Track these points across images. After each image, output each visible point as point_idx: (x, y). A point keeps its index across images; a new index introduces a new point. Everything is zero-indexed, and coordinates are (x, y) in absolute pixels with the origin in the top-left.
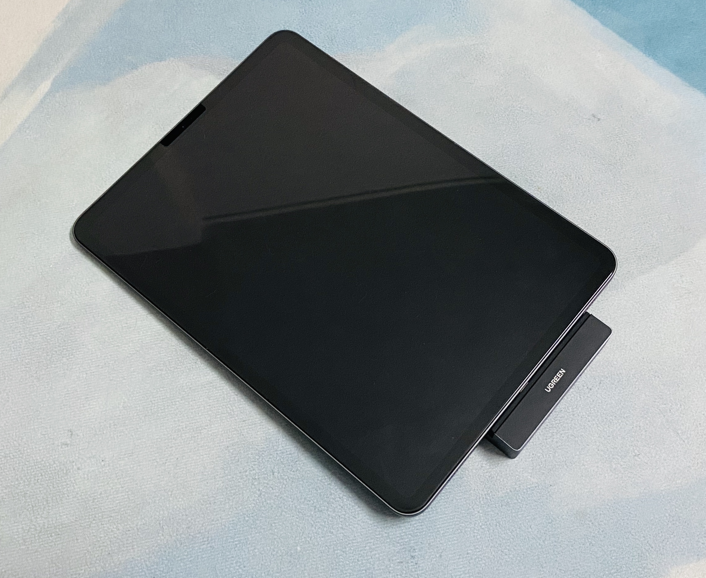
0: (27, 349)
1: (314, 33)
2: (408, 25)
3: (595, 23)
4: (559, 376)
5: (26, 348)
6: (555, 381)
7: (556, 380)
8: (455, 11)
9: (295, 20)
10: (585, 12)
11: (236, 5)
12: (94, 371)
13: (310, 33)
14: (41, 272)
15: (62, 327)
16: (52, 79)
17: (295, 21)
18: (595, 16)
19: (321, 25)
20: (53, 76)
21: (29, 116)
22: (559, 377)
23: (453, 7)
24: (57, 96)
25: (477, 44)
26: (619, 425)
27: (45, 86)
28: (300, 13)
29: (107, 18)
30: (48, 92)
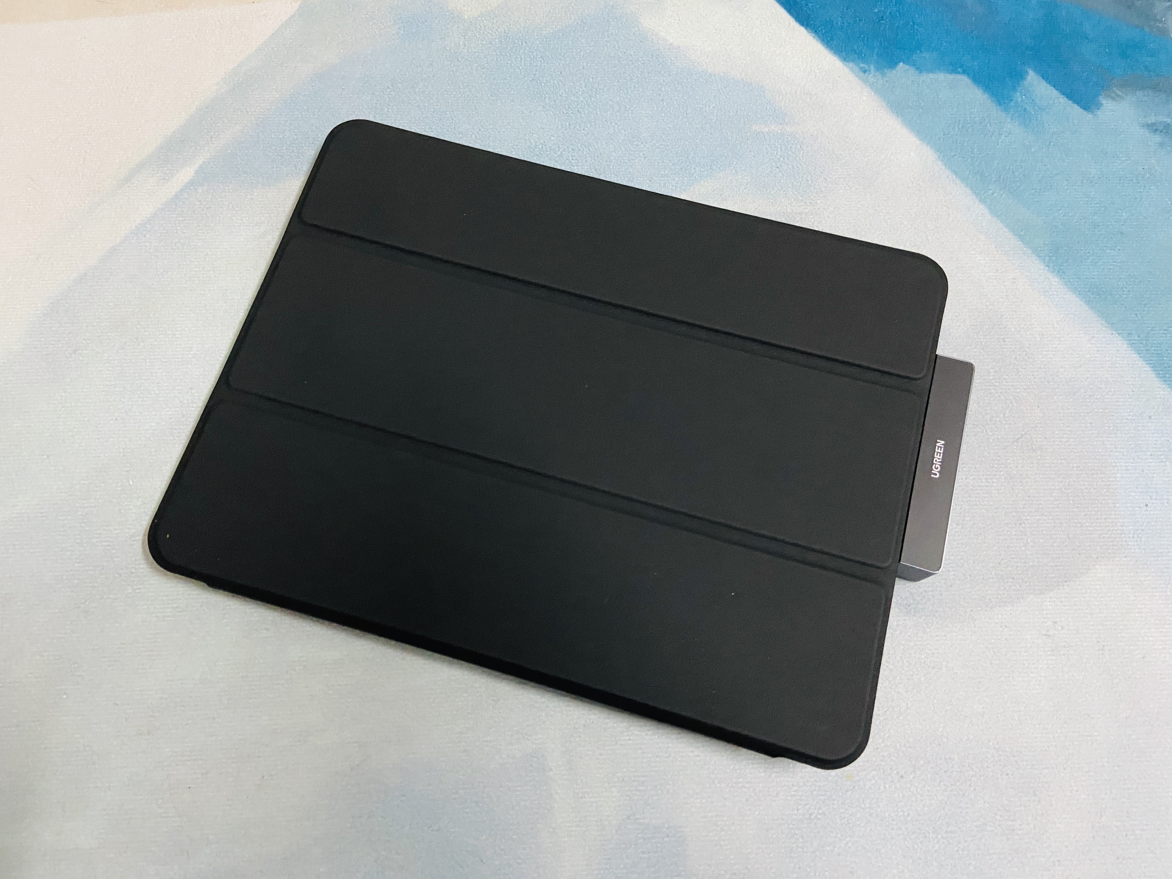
0: (79, 563)
1: (577, 159)
2: (711, 169)
3: (980, 209)
4: (939, 451)
5: (78, 561)
6: (938, 460)
7: (938, 458)
8: (781, 159)
9: (553, 136)
10: (969, 191)
11: (475, 101)
12: (168, 614)
13: (570, 158)
14: (123, 449)
15: (136, 538)
16: (197, 166)
17: (552, 138)
18: (982, 201)
19: (589, 150)
20: (199, 161)
21: (154, 214)
22: (940, 453)
23: (779, 154)
24: (200, 191)
25: (806, 214)
26: (938, 842)
27: (186, 174)
28: (562, 127)
29: (292, 91)
30: (188, 183)
